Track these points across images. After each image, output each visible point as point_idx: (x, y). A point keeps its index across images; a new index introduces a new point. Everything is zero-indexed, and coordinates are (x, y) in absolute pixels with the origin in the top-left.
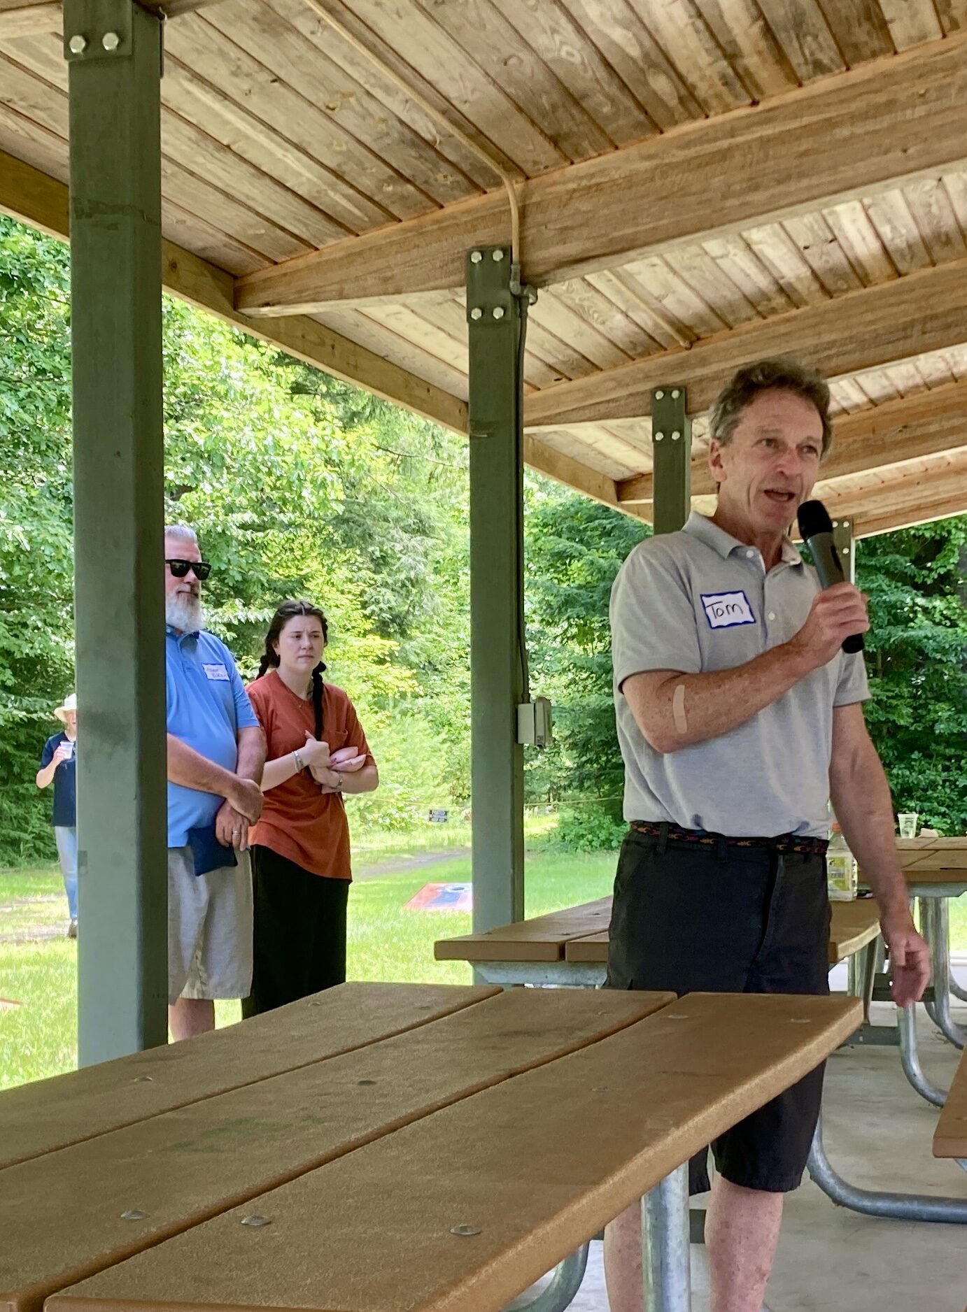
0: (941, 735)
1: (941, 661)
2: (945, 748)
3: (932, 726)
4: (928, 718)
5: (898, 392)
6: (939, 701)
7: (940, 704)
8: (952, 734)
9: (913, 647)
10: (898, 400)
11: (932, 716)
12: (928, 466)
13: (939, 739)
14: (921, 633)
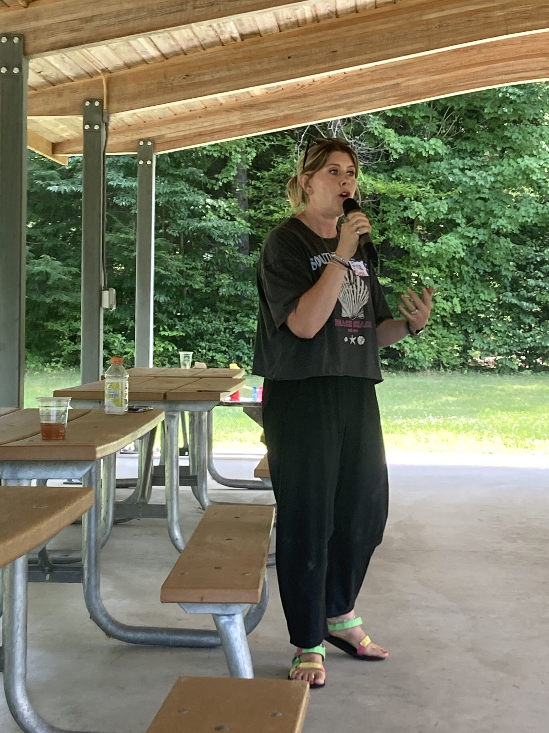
0: (223, 296)
1: (223, 244)
2: (226, 305)
3: (218, 290)
4: (214, 284)
5: (182, 49)
6: (222, 273)
7: (223, 275)
8: (230, 296)
9: (205, 234)
10: (183, 56)
11: (217, 283)
12: (206, 104)
13: (222, 299)
14: (210, 224)
